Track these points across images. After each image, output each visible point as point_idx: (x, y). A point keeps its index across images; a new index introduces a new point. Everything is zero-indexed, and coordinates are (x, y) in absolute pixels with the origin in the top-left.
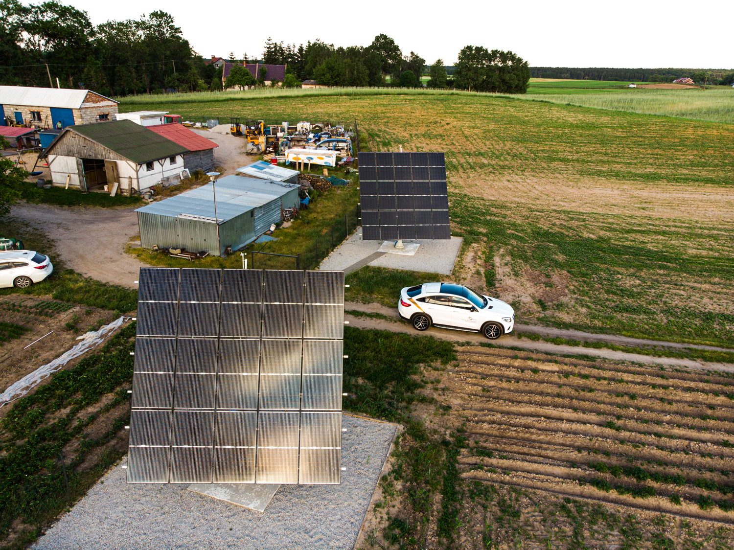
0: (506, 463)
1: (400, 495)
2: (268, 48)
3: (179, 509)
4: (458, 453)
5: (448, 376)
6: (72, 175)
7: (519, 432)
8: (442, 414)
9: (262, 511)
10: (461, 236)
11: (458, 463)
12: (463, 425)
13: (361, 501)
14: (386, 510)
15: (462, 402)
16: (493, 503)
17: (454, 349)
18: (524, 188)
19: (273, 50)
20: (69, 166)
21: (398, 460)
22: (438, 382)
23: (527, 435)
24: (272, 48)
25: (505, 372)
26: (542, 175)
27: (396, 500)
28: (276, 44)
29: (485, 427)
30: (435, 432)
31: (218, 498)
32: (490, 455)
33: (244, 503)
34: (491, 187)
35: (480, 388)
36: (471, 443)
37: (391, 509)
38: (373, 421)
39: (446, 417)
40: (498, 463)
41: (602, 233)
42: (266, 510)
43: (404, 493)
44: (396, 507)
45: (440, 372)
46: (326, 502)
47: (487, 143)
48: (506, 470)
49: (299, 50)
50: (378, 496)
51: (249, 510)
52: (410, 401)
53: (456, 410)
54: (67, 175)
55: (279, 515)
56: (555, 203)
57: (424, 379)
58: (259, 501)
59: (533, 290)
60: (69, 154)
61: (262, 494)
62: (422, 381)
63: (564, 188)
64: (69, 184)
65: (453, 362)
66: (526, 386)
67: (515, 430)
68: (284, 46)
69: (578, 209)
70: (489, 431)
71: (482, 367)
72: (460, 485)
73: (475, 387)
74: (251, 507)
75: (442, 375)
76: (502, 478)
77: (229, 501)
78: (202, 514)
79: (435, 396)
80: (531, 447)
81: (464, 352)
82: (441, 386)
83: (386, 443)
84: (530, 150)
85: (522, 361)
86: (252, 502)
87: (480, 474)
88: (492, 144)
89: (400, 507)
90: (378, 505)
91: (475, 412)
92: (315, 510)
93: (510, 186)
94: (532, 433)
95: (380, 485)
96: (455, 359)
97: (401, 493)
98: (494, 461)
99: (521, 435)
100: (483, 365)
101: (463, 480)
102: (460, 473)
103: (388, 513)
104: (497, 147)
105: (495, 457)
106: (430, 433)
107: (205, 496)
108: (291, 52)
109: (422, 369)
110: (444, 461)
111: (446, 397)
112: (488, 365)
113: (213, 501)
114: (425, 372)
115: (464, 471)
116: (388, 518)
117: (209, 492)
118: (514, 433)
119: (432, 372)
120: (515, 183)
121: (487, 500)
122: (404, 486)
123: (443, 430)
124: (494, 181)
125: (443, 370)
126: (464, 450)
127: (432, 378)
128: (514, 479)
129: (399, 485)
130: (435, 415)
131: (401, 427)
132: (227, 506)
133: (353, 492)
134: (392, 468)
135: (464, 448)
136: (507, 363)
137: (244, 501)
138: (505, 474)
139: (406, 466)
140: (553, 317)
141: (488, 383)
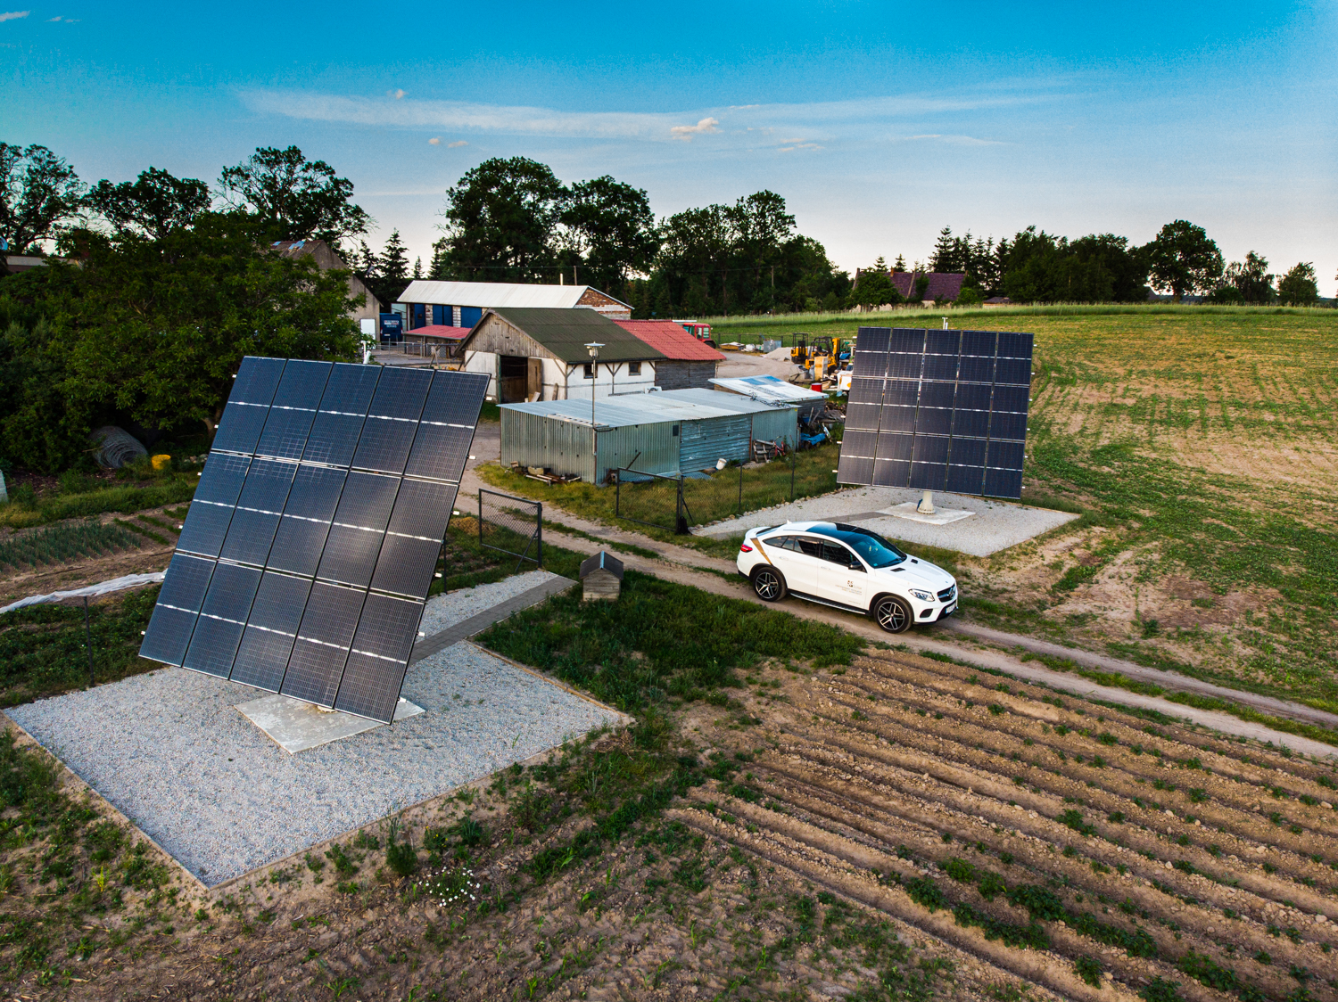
0: (769, 816)
2: (941, 247)
4: (698, 783)
5: (806, 682)
7: (852, 784)
8: (730, 727)
9: (293, 753)
10: (1075, 512)
11: (682, 795)
12: (760, 751)
13: (444, 784)
14: (472, 807)
16: (674, 859)
17: (863, 650)
19: (952, 250)
20: (487, 367)
21: (570, 757)
22: (777, 686)
23: (864, 792)
24: (950, 247)
25: (929, 700)
27: (504, 802)
28: (958, 240)
29: (792, 762)
30: (688, 744)
31: (257, 725)
32: (751, 798)
35: (850, 711)
36: (740, 776)
37: (482, 810)
38: (592, 704)
39: (734, 731)
40: (752, 812)
42: (300, 753)
44: (494, 811)
45: (796, 675)
48: (755, 825)
49: (999, 249)
50: (479, 786)
51: (278, 747)
52: (692, 698)
53: (766, 729)
55: (310, 764)
57: (755, 677)
59: (1154, 605)
60: (489, 349)
62: (748, 679)
65: (838, 667)
66: (951, 726)
67: (848, 780)
68: (972, 242)
70: (792, 768)
71: (887, 683)
72: (646, 822)
73: (843, 708)
74: (285, 744)
75: (795, 678)
76: (736, 834)
78: (218, 734)
79: (749, 702)
80: (851, 810)
81: (875, 657)
82: (776, 692)
85: (987, 690)
87: (700, 816)
89: (502, 813)
90: (462, 796)
91: (802, 740)
93: (1294, 457)
95: (500, 775)
96: (847, 663)
98: (749, 808)
99: (851, 787)
100: (894, 681)
101: (660, 817)
102: (668, 808)
103: (469, 813)
104: (1322, 397)
105: (757, 803)
106: (675, 743)
108: (984, 254)
109: (767, 664)
110: (656, 783)
111: (768, 708)
112: (905, 682)
113: (248, 726)
114: (767, 668)
115: (676, 807)
116: (464, 818)
118: (839, 782)
119: (780, 671)
120: (1310, 454)
121: (668, 853)
123: (705, 745)
125: (806, 673)
126: (714, 782)
127: (771, 679)
128: (757, 841)
130: (716, 724)
131: (631, 721)
132: (258, 736)
134: (545, 763)
135: (719, 779)
136: (948, 688)
138: (747, 830)
140: (1154, 649)
141: (876, 707)
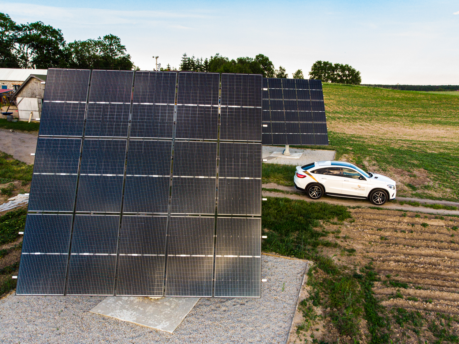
0: (424, 293)
1: (322, 320)
2: (184, 61)
3: (77, 330)
4: (372, 286)
5: (346, 228)
6: (34, 112)
7: (426, 269)
8: (348, 255)
9: (171, 332)
10: (333, 150)
11: (374, 293)
12: (371, 263)
13: (281, 323)
14: (309, 333)
15: (364, 247)
16: (424, 328)
17: (347, 210)
18: (373, 129)
20: (32, 105)
21: (314, 289)
22: (339, 232)
23: (436, 271)
24: (187, 61)
25: (397, 226)
26: (385, 122)
27: (318, 324)
28: (189, 58)
29: (392, 265)
30: (345, 268)
31: (123, 320)
32: (405, 286)
33: (151, 325)
34: (349, 128)
35: (378, 237)
36: (382, 277)
37: (315, 332)
38: (282, 259)
39: (352, 257)
40: (416, 293)
41: (442, 151)
42: (176, 331)
43: (325, 317)
44: (320, 331)
45: (338, 226)
46: (242, 325)
47: (341, 107)
48: (427, 300)
49: (205, 62)
50: (299, 318)
51: (157, 331)
52: (315, 245)
53: (360, 253)
54: (30, 112)
55: (191, 336)
56: (398, 136)
57: (325, 230)
58: (168, 323)
59: (401, 178)
60: (33, 96)
61: (171, 316)
62: (324, 231)
63: (403, 129)
64: (31, 119)
65: (348, 219)
66: (420, 235)
67: (422, 267)
68: (195, 59)
69: (418, 139)
70: (397, 268)
71: (376, 223)
72: (382, 312)
73: (374, 236)
74: (159, 328)
75: (340, 228)
76: (425, 306)
77: (135, 322)
78: (103, 335)
79: (338, 242)
80: (444, 280)
81: (356, 213)
82: (341, 235)
83: (299, 275)
84: (372, 111)
85: (410, 218)
86: (160, 323)
87: (400, 302)
88: (344, 108)
89: (324, 330)
90: (300, 328)
91: (379, 254)
92: (231, 332)
93: (363, 127)
94: (441, 270)
95: (300, 309)
96: (349, 217)
97: (323, 318)
98: (411, 291)
99: (429, 271)
100: (376, 221)
101: (384, 307)
102: (379, 301)
103: (312, 336)
104: (348, 109)
105: (411, 288)
106: (340, 268)
107: (109, 318)
108: (200, 64)
109: (322, 223)
110: (360, 291)
111: (348, 243)
112: (381, 221)
113: (117, 322)
114: (324, 225)
115: (382, 300)
116: (314, 340)
117: (113, 314)
118: (422, 269)
119: (331, 225)
120: (366, 126)
121: (416, 325)
122: (324, 312)
123: (352, 267)
124: (350, 125)
125: (341, 225)
126: (377, 283)
127: (333, 230)
128: (438, 307)
129: (318, 310)
130: (341, 255)
131: (311, 263)
132: (132, 327)
133: (271, 315)
134: (309, 296)
135: (376, 281)
136: (397, 220)
137: (152, 322)
138: (427, 302)
139: (323, 295)
140: (424, 193)
141: (384, 234)
